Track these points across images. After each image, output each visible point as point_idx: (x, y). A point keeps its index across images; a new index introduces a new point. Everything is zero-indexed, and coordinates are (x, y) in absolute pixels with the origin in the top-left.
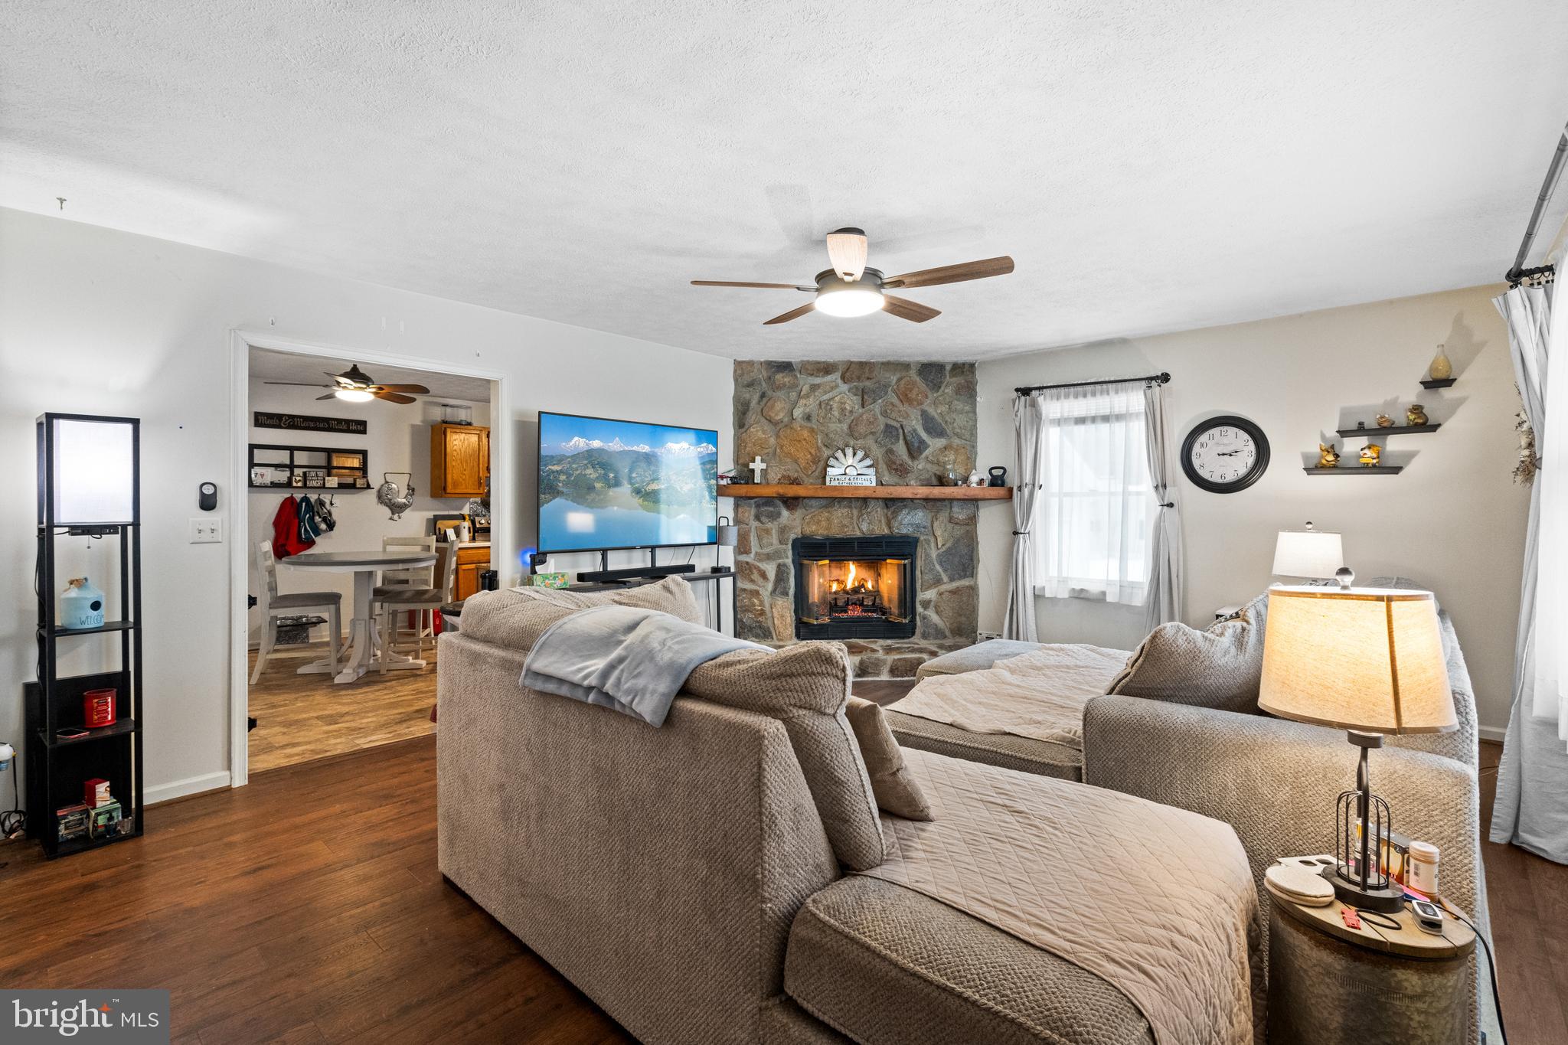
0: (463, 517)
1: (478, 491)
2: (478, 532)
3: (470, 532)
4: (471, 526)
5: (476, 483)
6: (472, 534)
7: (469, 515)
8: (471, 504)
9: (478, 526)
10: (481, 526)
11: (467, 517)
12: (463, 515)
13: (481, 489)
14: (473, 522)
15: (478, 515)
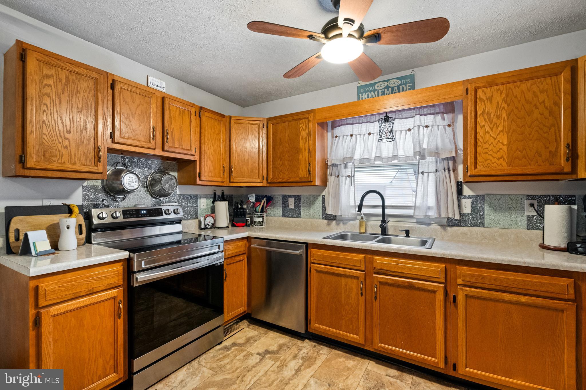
0: (69, 210)
1: (95, 169)
2: (95, 230)
3: (81, 233)
4: (83, 223)
5: (92, 155)
6: (84, 235)
7: (80, 207)
8: (84, 189)
9: (96, 221)
10: (101, 222)
11: (76, 210)
12: (69, 206)
13: (100, 165)
14: (88, 217)
15: (96, 206)
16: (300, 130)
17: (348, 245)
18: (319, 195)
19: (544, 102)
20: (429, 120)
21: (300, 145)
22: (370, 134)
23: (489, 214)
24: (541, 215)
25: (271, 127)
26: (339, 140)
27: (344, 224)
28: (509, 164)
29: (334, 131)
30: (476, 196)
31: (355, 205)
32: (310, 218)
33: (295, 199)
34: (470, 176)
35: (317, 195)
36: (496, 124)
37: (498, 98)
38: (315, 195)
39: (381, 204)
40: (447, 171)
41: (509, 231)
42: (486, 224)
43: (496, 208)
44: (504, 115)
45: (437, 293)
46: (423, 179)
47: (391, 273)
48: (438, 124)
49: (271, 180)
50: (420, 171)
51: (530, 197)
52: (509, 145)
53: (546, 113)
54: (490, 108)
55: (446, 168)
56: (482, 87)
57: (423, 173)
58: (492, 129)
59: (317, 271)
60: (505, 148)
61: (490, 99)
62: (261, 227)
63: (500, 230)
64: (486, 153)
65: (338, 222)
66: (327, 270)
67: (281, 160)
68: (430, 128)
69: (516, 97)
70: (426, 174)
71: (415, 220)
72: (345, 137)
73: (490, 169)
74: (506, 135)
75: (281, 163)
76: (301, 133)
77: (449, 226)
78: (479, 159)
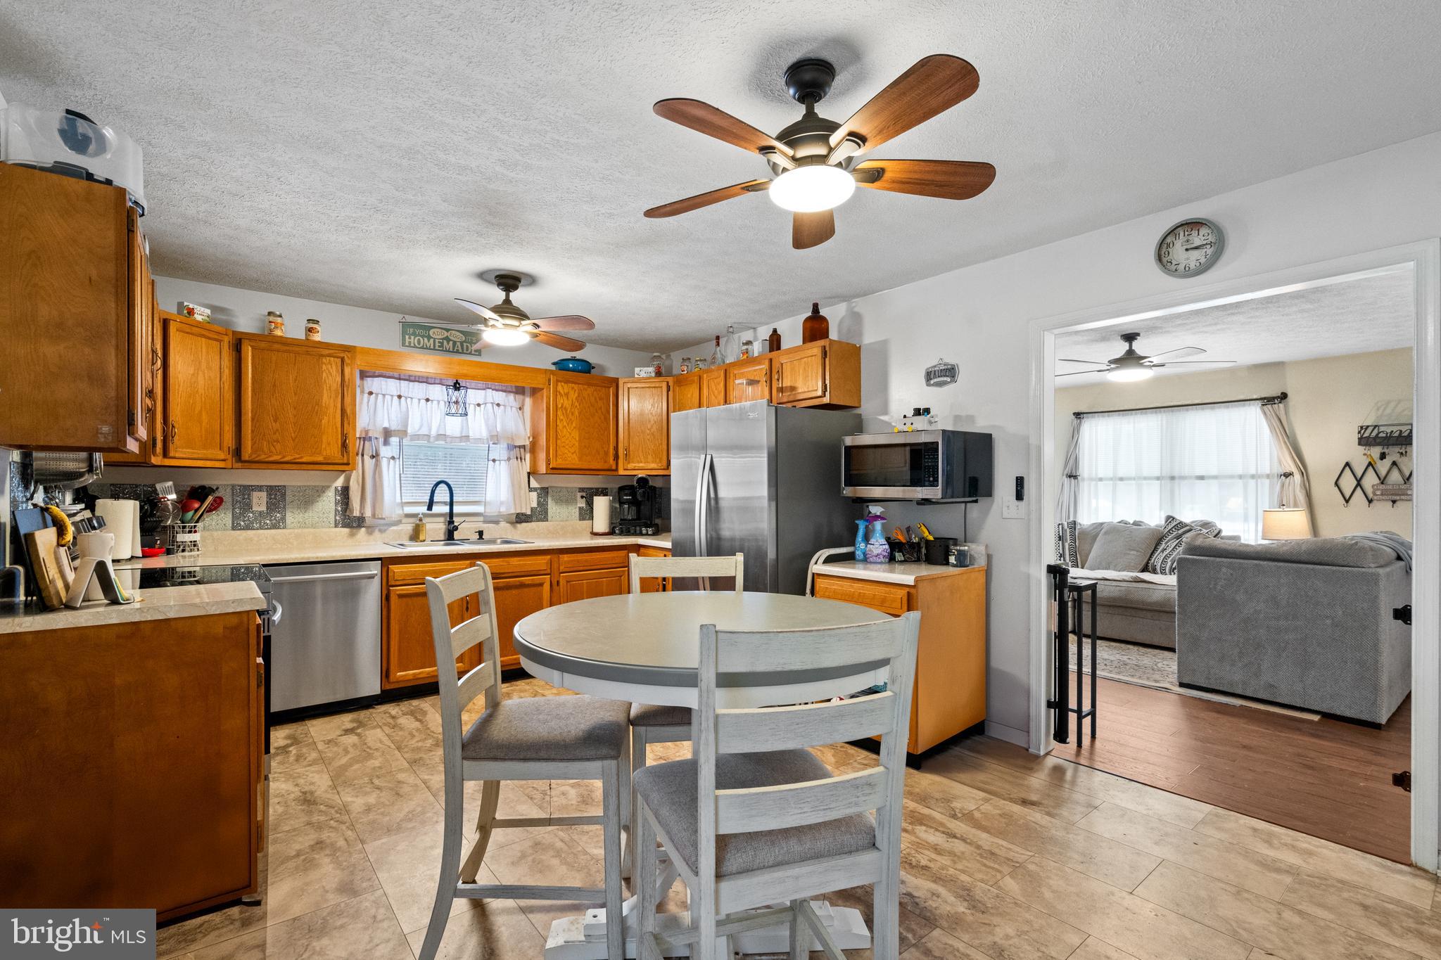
16: (324, 374)
17: (450, 551)
18: (329, 487)
19: (601, 408)
20: (499, 397)
21: (324, 401)
22: (427, 400)
23: (552, 507)
24: (590, 504)
25: (250, 354)
26: (376, 399)
27: (380, 531)
28: (580, 459)
29: (365, 382)
30: (542, 489)
31: (402, 502)
32: (308, 527)
33: (269, 495)
34: (552, 469)
35: (323, 487)
36: (571, 419)
37: (573, 395)
38: (318, 486)
39: (448, 499)
40: (519, 460)
41: (567, 523)
42: (549, 518)
43: (559, 501)
44: (577, 413)
45: (545, 585)
46: (494, 468)
47: (503, 576)
48: (511, 405)
49: (249, 457)
50: (491, 458)
51: (581, 490)
52: (580, 440)
53: (602, 417)
54: (567, 403)
55: (519, 457)
56: (561, 382)
57: (494, 461)
58: (568, 425)
59: (401, 596)
60: (577, 444)
61: (567, 395)
62: (196, 553)
63: (561, 523)
64: (564, 446)
65: (370, 530)
66: (418, 591)
67: (275, 421)
68: (502, 407)
69: (584, 398)
70: (497, 462)
71: (481, 519)
72: (388, 397)
73: (567, 462)
74: (577, 432)
75: (276, 426)
76: (325, 380)
77: (517, 522)
78: (559, 452)
